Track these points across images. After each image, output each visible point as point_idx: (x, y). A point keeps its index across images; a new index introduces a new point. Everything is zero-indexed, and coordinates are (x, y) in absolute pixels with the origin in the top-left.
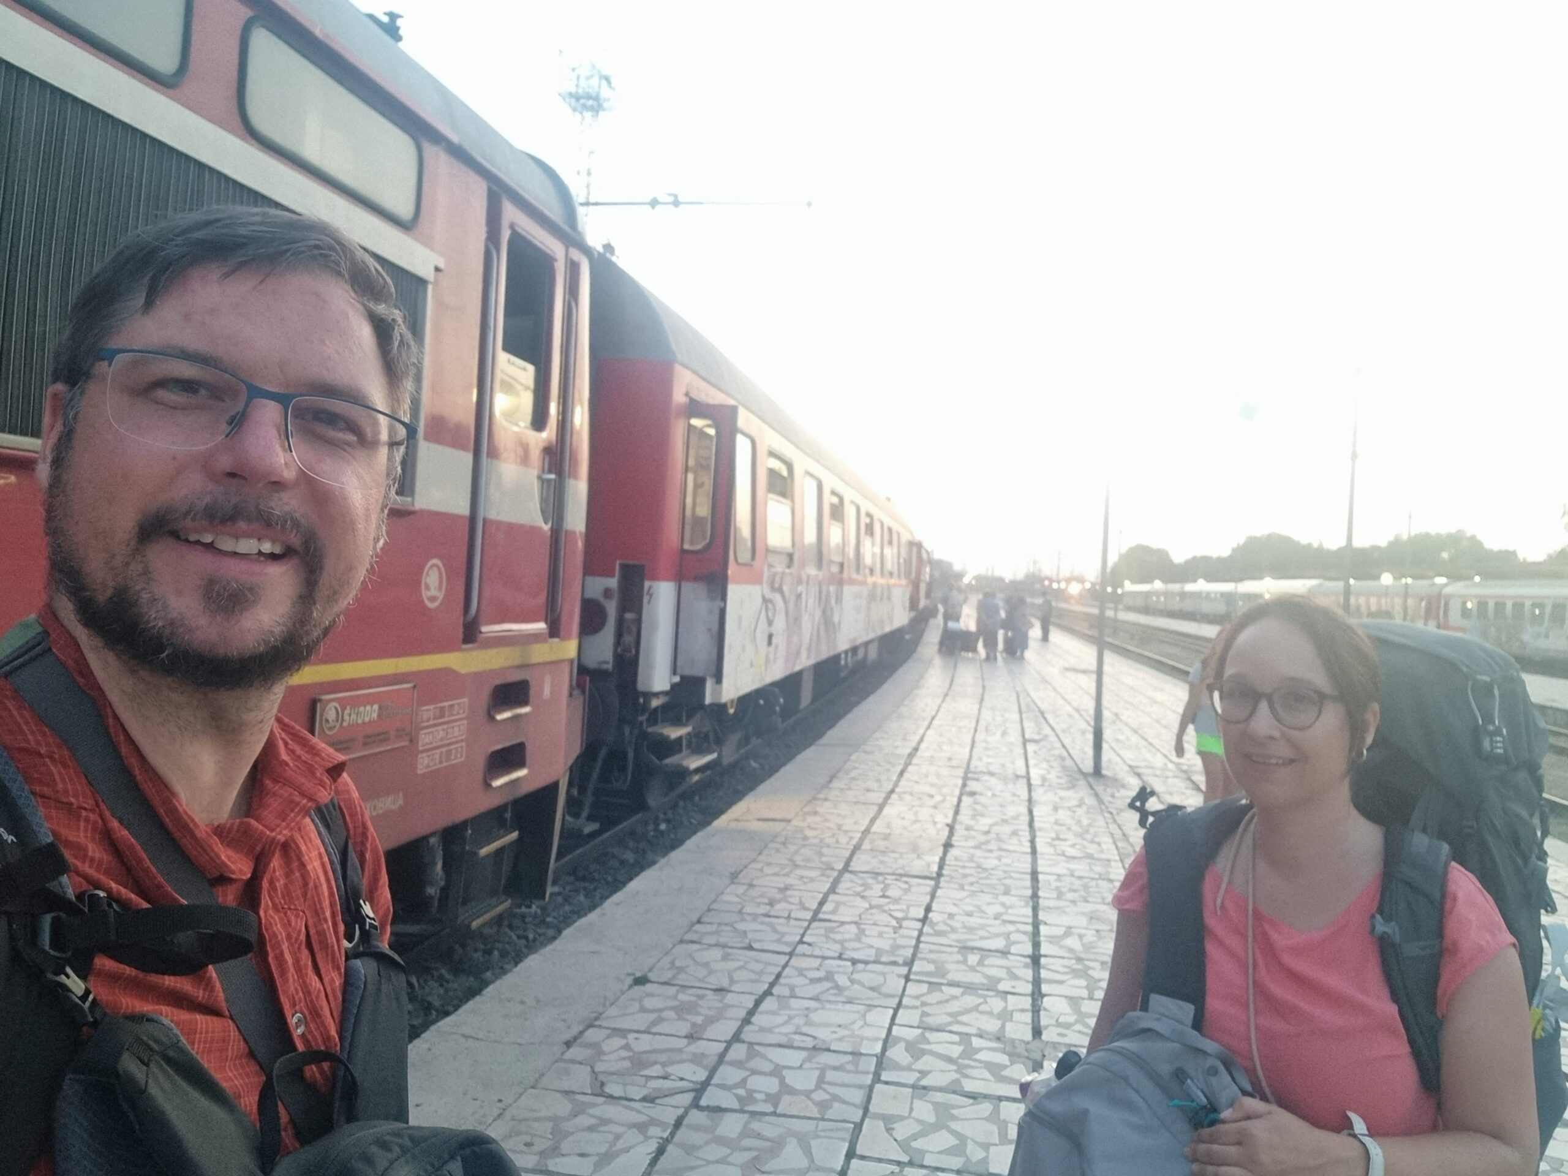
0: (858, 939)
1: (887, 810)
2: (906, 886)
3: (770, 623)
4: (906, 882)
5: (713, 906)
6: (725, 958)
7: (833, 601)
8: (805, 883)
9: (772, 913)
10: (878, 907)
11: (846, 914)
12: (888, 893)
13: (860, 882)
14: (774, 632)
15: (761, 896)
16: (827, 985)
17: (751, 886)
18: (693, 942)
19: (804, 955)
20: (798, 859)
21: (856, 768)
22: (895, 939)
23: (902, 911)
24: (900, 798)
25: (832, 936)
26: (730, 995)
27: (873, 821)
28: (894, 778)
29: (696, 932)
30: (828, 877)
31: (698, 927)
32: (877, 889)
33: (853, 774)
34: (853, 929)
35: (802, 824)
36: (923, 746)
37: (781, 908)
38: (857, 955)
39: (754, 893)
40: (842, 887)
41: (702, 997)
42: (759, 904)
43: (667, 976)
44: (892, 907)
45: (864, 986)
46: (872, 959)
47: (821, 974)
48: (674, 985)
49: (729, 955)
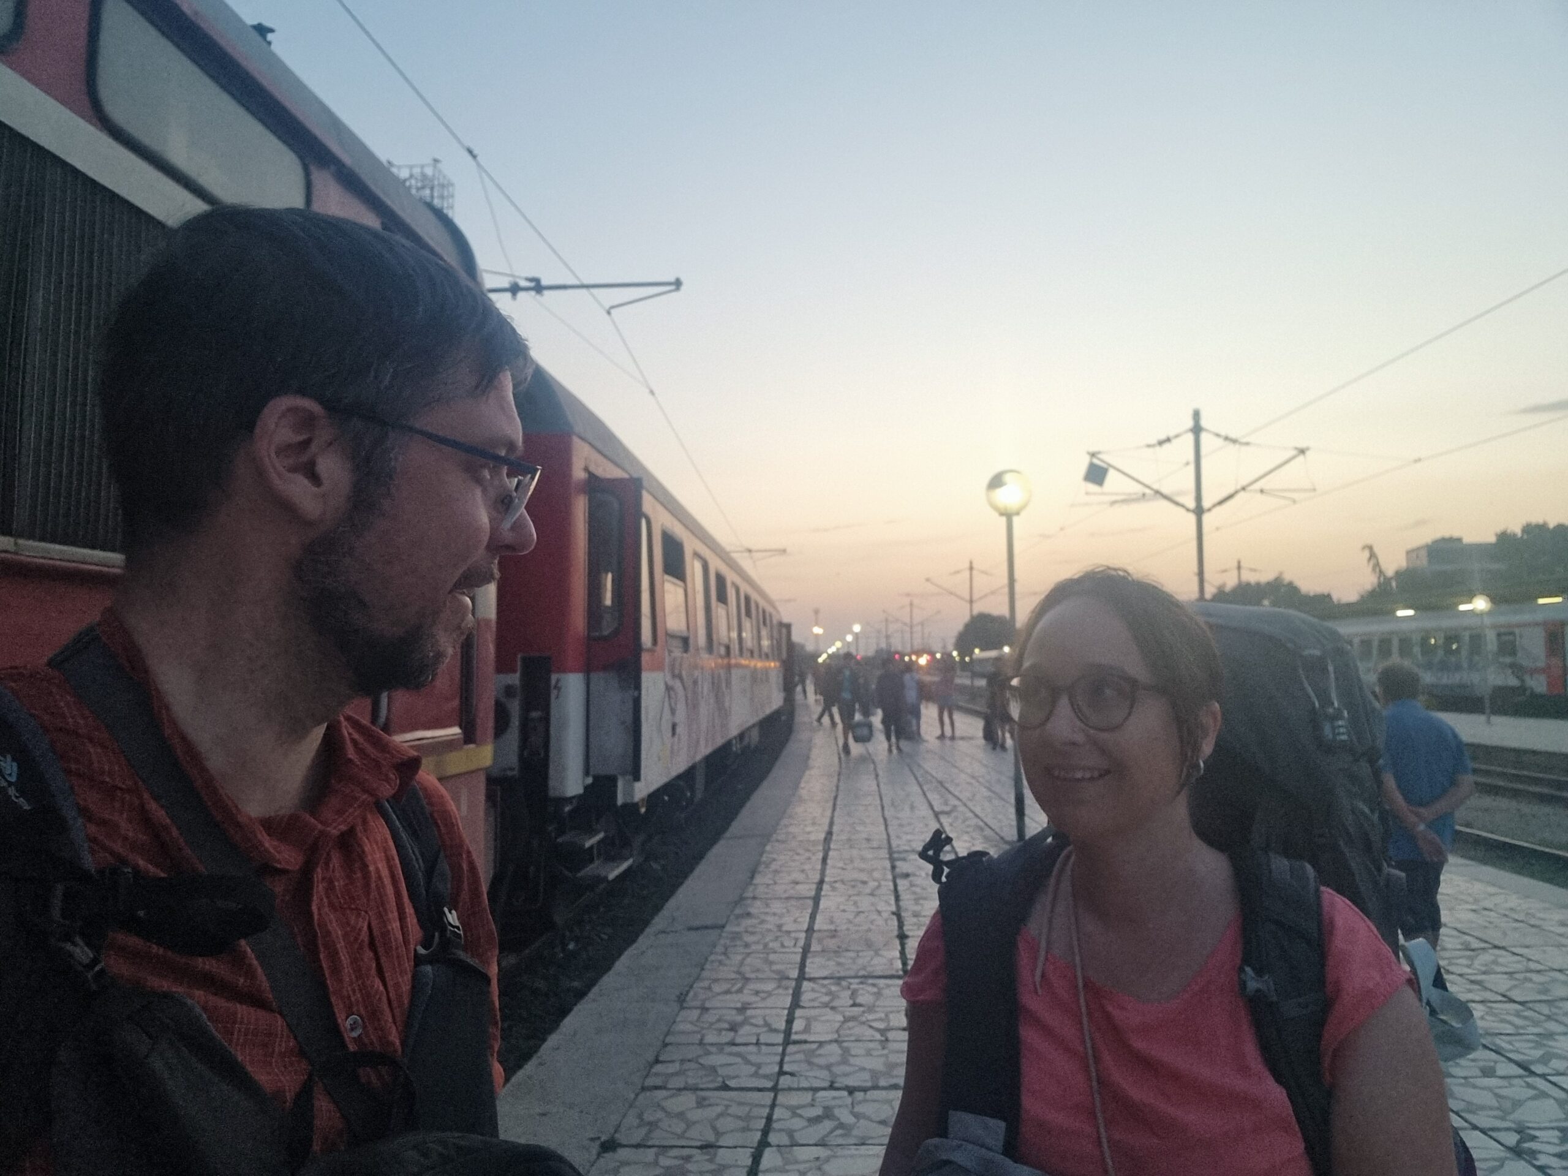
0: (844, 1061)
1: (823, 904)
2: (875, 990)
3: (673, 711)
4: (874, 985)
5: (668, 1040)
6: (701, 1103)
7: (724, 685)
8: (764, 999)
9: (738, 1040)
10: (853, 1018)
11: (822, 1031)
12: (859, 1000)
13: (824, 990)
14: (677, 722)
15: (719, 1020)
16: (828, 1125)
17: (704, 1009)
18: (656, 1088)
19: (790, 1089)
20: (746, 969)
21: (774, 860)
22: (886, 1056)
23: (881, 1020)
24: (834, 889)
25: (816, 1060)
26: (721, 1151)
27: (813, 917)
28: (819, 867)
29: (657, 1074)
30: (787, 988)
31: (658, 1068)
32: (844, 999)
33: (773, 867)
34: (834, 1047)
35: (737, 929)
36: (835, 829)
37: (745, 1034)
38: (851, 1082)
39: (710, 1017)
40: (805, 998)
41: (688, 1159)
42: (720, 1030)
43: (637, 1136)
44: (870, 1017)
45: (871, 1121)
46: (869, 1084)
47: (817, 1111)
48: (650, 1147)
49: (704, 1099)
